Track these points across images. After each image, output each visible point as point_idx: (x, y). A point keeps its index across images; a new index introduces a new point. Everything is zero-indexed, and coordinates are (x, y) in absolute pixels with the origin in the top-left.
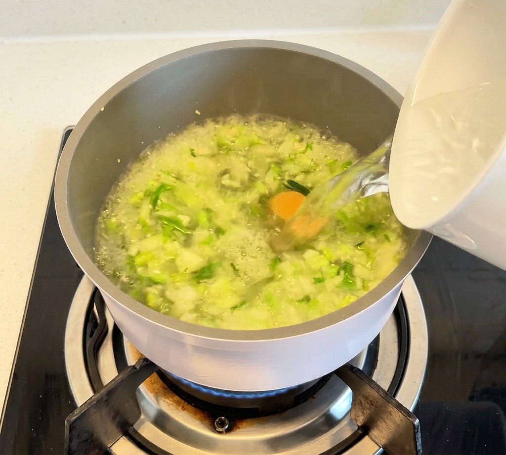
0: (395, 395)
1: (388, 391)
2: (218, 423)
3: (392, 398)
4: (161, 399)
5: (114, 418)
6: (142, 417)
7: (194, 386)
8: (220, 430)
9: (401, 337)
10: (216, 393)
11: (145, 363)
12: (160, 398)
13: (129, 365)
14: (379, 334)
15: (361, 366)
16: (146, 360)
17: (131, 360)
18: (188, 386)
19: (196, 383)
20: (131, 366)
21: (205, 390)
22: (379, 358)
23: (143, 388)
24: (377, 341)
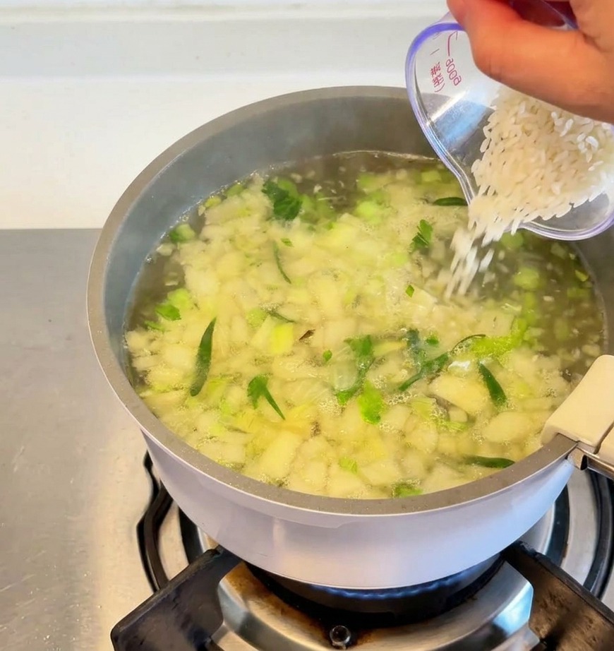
0: (600, 597)
1: (584, 585)
2: (334, 634)
3: (598, 602)
5: (184, 626)
6: (224, 624)
8: (339, 643)
23: (225, 584)
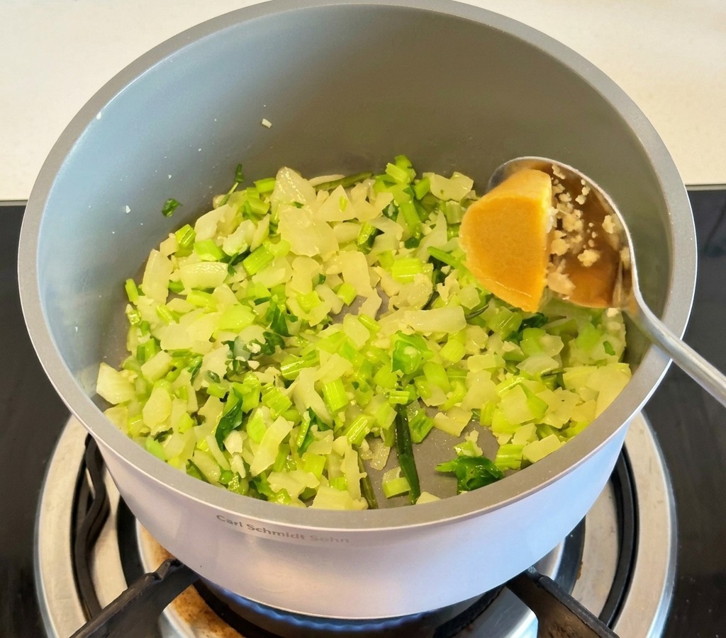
0: (612, 626)
1: (600, 617)
3: (606, 630)
4: (203, 632)
7: (261, 610)
9: (623, 522)
10: (298, 622)
11: (174, 568)
12: (200, 630)
13: (147, 571)
14: (585, 517)
15: (553, 574)
16: (176, 563)
17: (150, 563)
18: (249, 609)
19: (265, 604)
20: (149, 574)
21: (279, 617)
22: (583, 560)
23: (171, 613)
24: (580, 529)
